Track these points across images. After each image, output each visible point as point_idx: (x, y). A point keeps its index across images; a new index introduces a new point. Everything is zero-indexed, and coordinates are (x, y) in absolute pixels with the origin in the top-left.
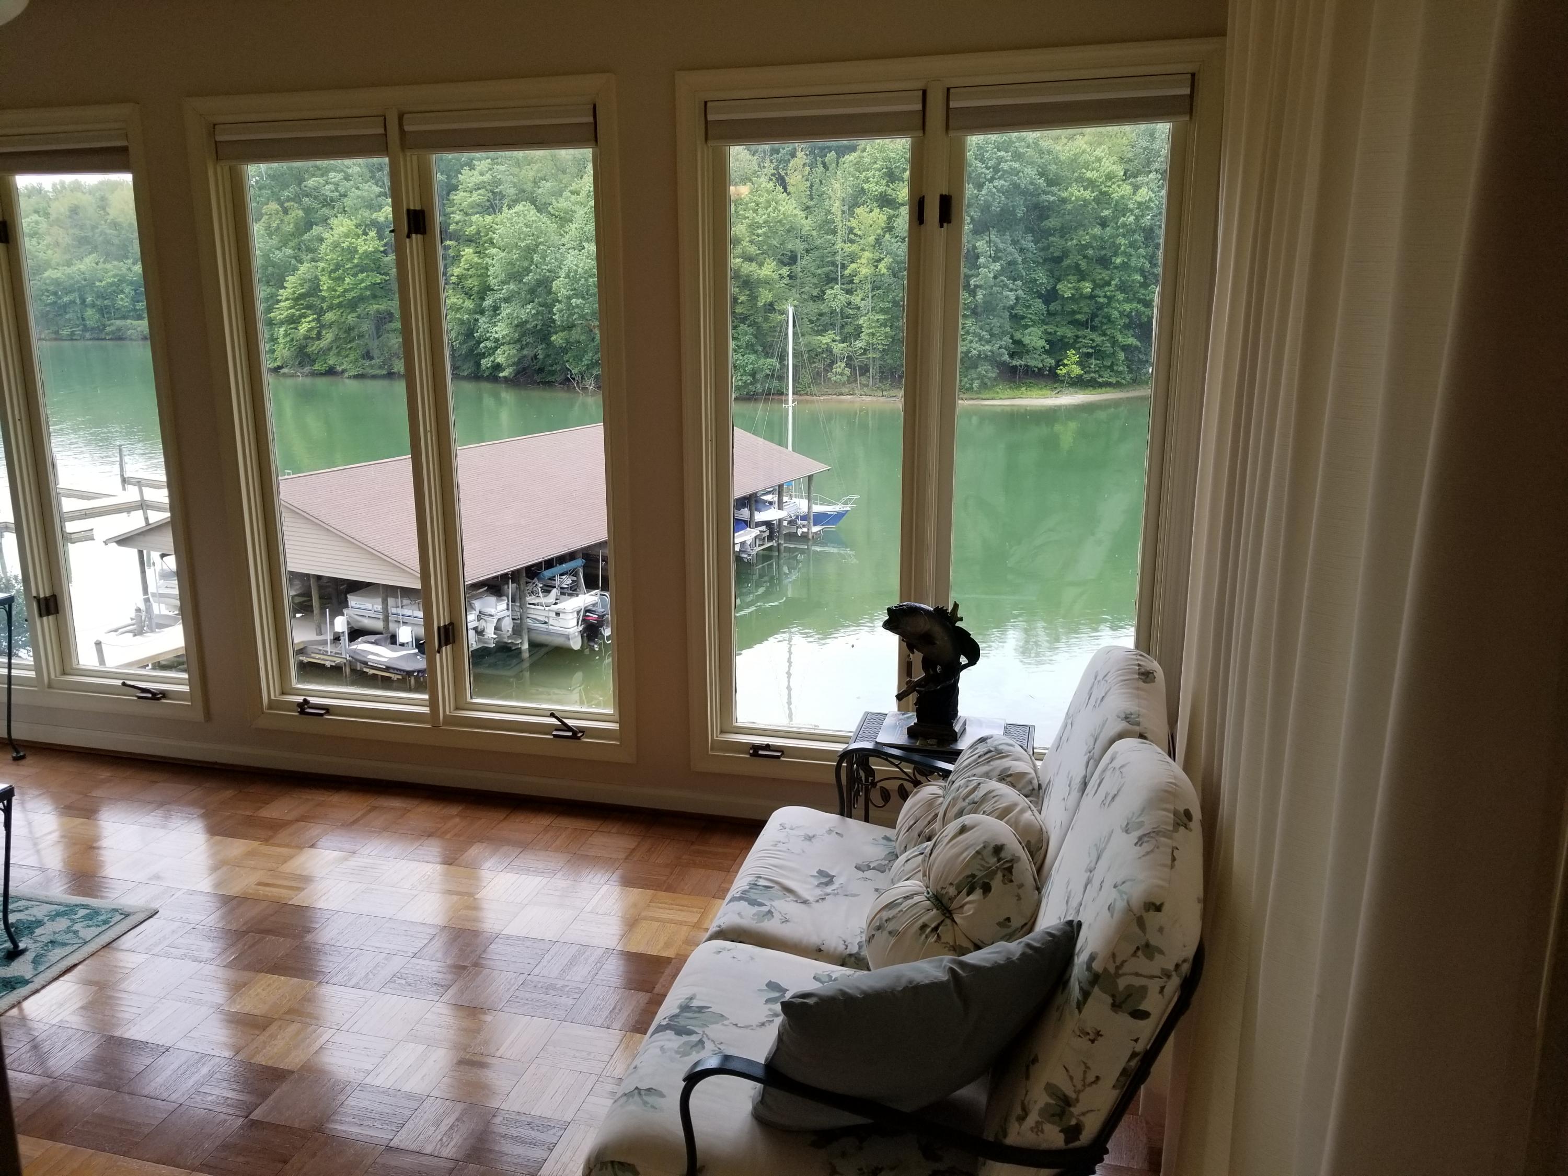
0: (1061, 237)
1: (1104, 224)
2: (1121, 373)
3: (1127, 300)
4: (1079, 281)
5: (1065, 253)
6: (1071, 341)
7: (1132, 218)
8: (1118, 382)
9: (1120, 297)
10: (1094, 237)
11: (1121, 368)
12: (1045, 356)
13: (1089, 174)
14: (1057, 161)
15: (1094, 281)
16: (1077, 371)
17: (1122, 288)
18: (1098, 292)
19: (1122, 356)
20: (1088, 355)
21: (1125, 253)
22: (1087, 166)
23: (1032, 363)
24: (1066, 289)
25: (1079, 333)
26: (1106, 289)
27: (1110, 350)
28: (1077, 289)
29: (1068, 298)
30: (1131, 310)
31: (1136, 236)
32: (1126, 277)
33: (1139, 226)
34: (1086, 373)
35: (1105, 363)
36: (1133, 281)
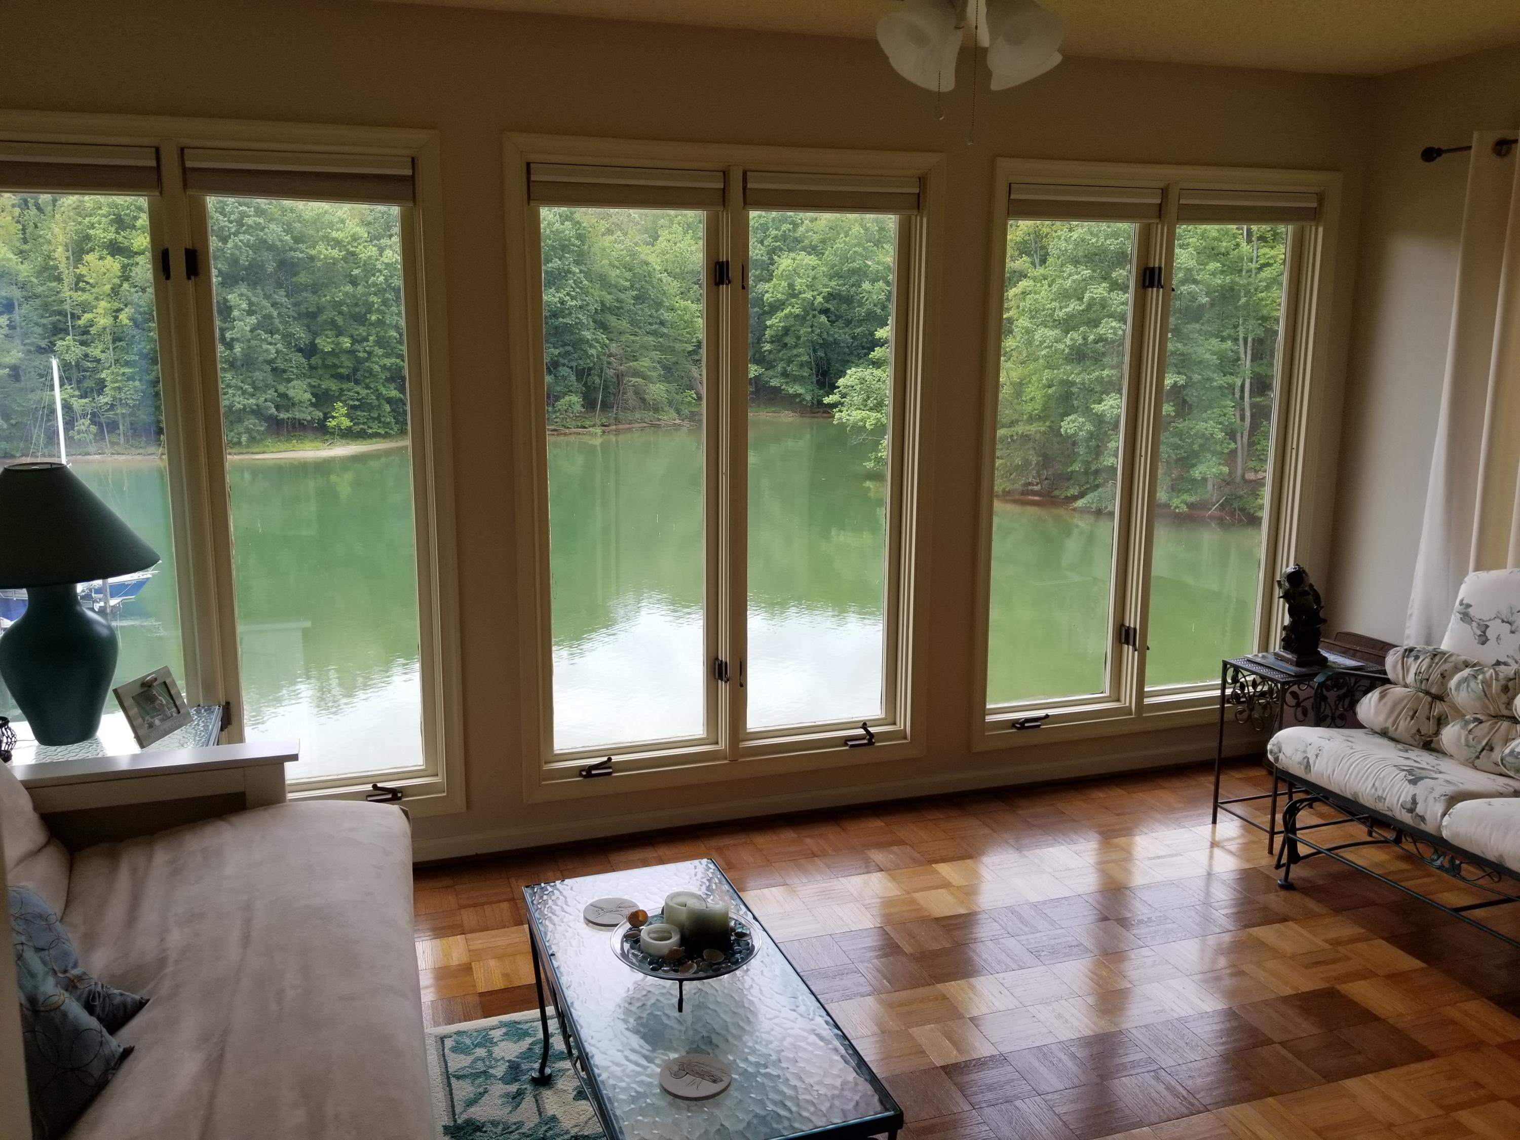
0: (314, 293)
1: (354, 282)
2: (389, 423)
3: (387, 355)
4: (337, 337)
5: (320, 310)
6: (337, 394)
7: (382, 278)
8: (386, 432)
9: (380, 352)
10: (346, 294)
11: (388, 420)
12: (312, 409)
13: (334, 234)
14: (300, 219)
15: (352, 337)
16: (346, 423)
17: (380, 342)
18: (357, 347)
19: (387, 408)
20: (354, 408)
21: (379, 311)
22: (331, 225)
23: (298, 415)
24: (325, 344)
25: (344, 386)
26: (365, 344)
27: (376, 403)
28: (337, 344)
29: (329, 352)
30: (392, 364)
31: (387, 295)
32: (382, 333)
33: (389, 286)
34: (354, 425)
35: (372, 415)
36: (390, 337)
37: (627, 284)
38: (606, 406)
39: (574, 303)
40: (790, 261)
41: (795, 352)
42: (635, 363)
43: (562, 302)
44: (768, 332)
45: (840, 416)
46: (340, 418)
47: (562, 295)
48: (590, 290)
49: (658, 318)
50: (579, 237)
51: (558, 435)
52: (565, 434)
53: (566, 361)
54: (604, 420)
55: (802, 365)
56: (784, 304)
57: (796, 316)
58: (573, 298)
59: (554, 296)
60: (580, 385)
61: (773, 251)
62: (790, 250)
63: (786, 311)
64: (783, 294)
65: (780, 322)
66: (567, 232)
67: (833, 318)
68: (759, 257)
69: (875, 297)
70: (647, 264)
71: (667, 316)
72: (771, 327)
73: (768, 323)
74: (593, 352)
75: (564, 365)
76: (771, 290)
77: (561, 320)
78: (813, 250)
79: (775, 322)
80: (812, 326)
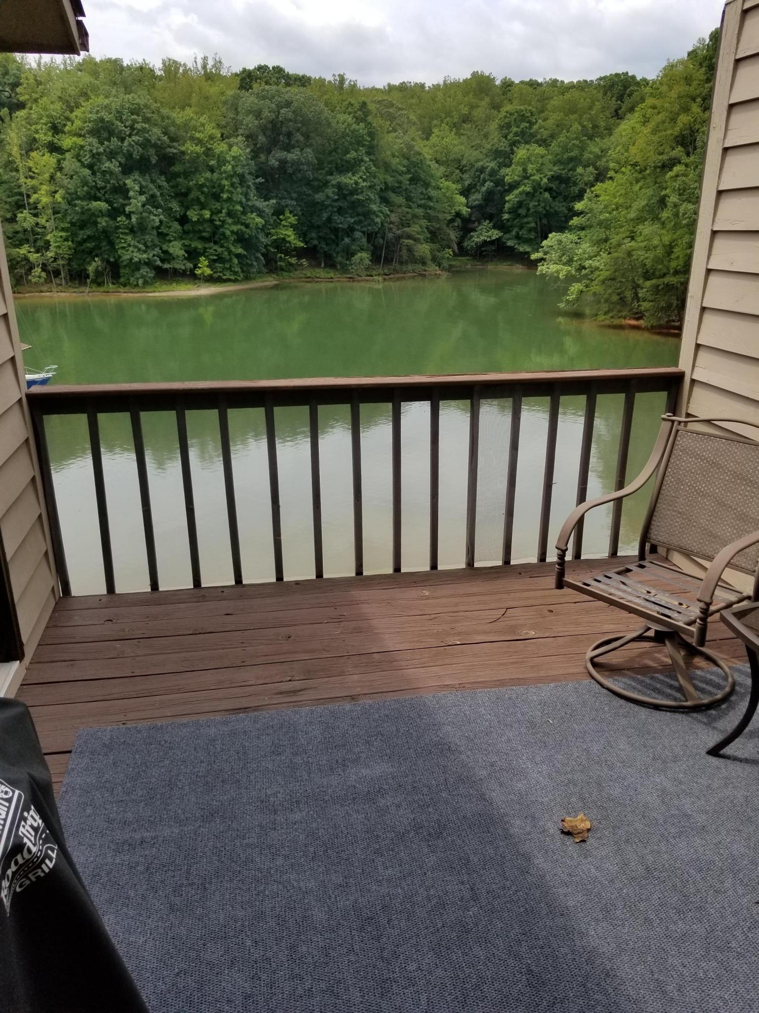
0: (186, 178)
1: (212, 170)
2: (237, 272)
3: (235, 223)
4: (201, 210)
5: (189, 190)
6: (202, 251)
7: (230, 167)
8: (235, 278)
9: (230, 221)
10: (206, 179)
11: (236, 270)
12: (185, 262)
13: (197, 135)
14: (174, 123)
15: (211, 210)
16: (208, 271)
17: (230, 214)
18: (214, 217)
19: (236, 261)
20: (215, 261)
21: (228, 191)
22: (195, 129)
23: (177, 266)
24: (193, 215)
25: (206, 246)
26: (220, 215)
27: (228, 257)
28: (201, 215)
29: (195, 221)
30: (238, 230)
31: (234, 180)
32: (231, 208)
33: (235, 172)
34: (214, 273)
35: (226, 266)
36: (236, 210)
37: (404, 169)
38: (388, 261)
39: (365, 184)
40: (525, 151)
41: (525, 220)
42: (408, 229)
43: (356, 183)
44: (507, 206)
45: (542, 268)
46: (204, 268)
47: (356, 178)
48: (377, 174)
49: (427, 194)
50: (371, 134)
51: (353, 281)
52: (358, 281)
53: (359, 227)
54: (386, 271)
55: (530, 230)
56: (519, 184)
57: (528, 194)
58: (364, 180)
59: (350, 179)
60: (370, 245)
61: (514, 144)
62: (527, 143)
63: (520, 189)
64: (519, 176)
65: (516, 197)
66: (361, 131)
67: (555, 194)
68: (503, 148)
69: (586, 179)
70: (420, 154)
71: (433, 193)
72: (508, 201)
73: (507, 198)
74: (378, 220)
75: (358, 230)
76: (510, 174)
77: (356, 197)
78: (543, 143)
79: (512, 198)
80: (539, 201)
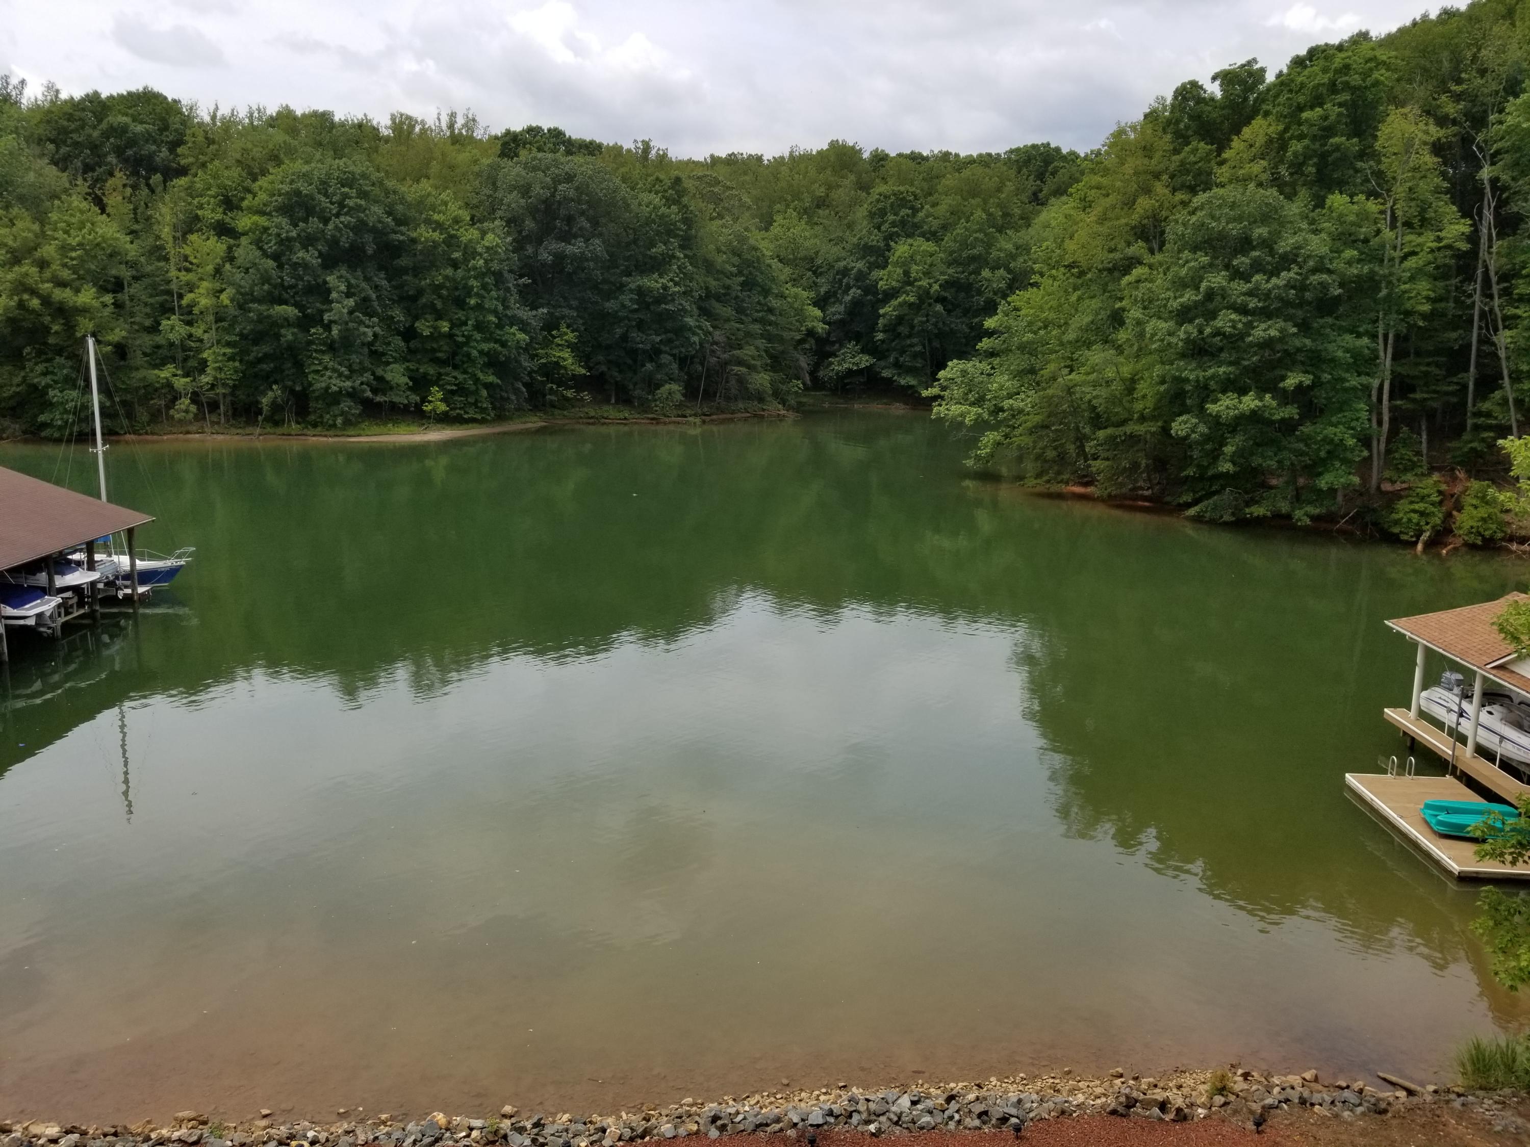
0: (415, 276)
1: (455, 265)
2: (486, 409)
3: (485, 340)
4: (436, 320)
5: (420, 292)
6: (434, 378)
7: (481, 262)
8: (483, 418)
9: (478, 336)
10: (446, 277)
11: (485, 405)
12: (409, 393)
13: (436, 217)
14: (402, 200)
15: (451, 321)
16: (443, 407)
17: (478, 327)
18: (456, 331)
19: (484, 393)
20: (452, 392)
21: (478, 295)
22: (433, 208)
23: (396, 399)
24: (424, 327)
25: (442, 371)
26: (464, 328)
27: (473, 388)
28: (435, 328)
29: (427, 336)
30: (490, 350)
31: (487, 280)
32: (481, 317)
33: (489, 269)
34: (451, 409)
35: (469, 400)
36: (488, 321)
37: (734, 269)
38: (709, 395)
39: (677, 289)
40: (906, 247)
41: (908, 342)
42: (738, 352)
43: (665, 288)
44: (881, 321)
45: (938, 410)
46: (436, 402)
47: (665, 281)
48: (695, 276)
49: (766, 304)
50: (686, 221)
51: (658, 423)
52: (665, 423)
53: (667, 349)
54: (706, 409)
55: (915, 356)
56: (898, 292)
57: (911, 305)
58: (676, 284)
59: (657, 282)
60: (682, 374)
61: (890, 237)
62: (909, 236)
63: (900, 300)
64: (898, 281)
65: (894, 310)
66: (673, 216)
67: (950, 307)
68: (874, 243)
69: (995, 286)
70: (756, 249)
71: (774, 303)
72: (884, 315)
73: (881, 311)
74: (695, 339)
75: (666, 352)
76: (885, 278)
77: (663, 306)
78: (933, 236)
79: (888, 310)
80: (927, 315)
